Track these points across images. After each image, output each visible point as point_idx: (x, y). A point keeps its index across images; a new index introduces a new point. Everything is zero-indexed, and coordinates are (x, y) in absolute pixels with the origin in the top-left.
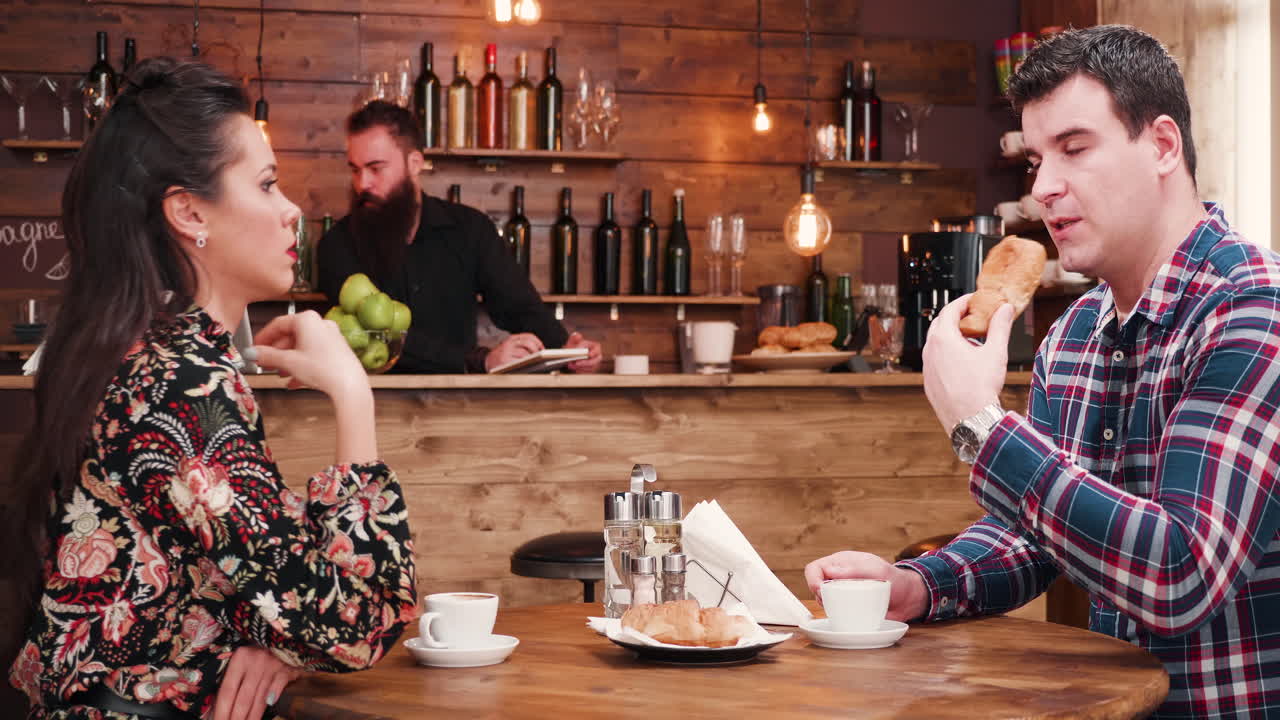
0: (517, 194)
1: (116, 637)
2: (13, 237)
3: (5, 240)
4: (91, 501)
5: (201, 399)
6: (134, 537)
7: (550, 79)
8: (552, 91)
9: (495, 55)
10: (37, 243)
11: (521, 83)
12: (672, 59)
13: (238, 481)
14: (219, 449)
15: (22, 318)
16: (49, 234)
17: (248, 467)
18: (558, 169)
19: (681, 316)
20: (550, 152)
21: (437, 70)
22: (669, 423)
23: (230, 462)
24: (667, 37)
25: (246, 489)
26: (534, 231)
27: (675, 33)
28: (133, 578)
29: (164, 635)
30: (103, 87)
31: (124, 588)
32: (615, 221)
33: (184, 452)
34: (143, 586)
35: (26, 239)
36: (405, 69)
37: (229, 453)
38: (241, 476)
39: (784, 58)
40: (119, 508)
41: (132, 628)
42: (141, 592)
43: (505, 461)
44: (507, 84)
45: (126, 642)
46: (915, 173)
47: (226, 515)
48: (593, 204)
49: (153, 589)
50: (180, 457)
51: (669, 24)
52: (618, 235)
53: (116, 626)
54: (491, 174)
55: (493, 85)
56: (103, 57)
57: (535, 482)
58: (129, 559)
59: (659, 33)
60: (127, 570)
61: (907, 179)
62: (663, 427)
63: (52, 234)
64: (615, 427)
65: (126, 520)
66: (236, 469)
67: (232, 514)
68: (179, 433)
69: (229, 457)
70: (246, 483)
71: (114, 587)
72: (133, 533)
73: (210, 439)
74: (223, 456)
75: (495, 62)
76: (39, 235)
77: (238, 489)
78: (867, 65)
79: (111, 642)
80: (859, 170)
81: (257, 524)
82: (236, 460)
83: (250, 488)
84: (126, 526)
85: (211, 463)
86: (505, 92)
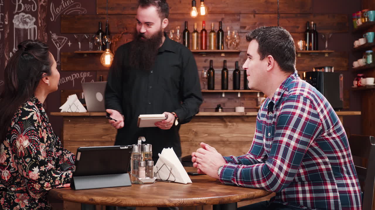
0: (211, 62)
1: (6, 179)
2: (79, 76)
3: (77, 77)
4: (4, 145)
5: (25, 120)
6: (11, 155)
7: (221, 30)
8: (221, 33)
9: (205, 24)
10: (85, 78)
11: (212, 31)
12: (256, 23)
13: (31, 140)
14: (27, 132)
15: (80, 97)
16: (87, 75)
17: (33, 137)
18: (223, 55)
19: (258, 96)
20: (220, 50)
21: (189, 29)
22: (231, 125)
23: (29, 136)
24: (254, 17)
25: (32, 142)
26: (216, 72)
27: (256, 15)
28: (10, 165)
29: (18, 180)
30: (100, 36)
31: (7, 167)
32: (239, 69)
33: (19, 133)
34: (13, 168)
35: (82, 77)
36: (178, 29)
37: (29, 133)
38: (31, 139)
39: (289, 21)
40: (8, 148)
41: (10, 178)
42: (12, 169)
43: (186, 135)
44: (208, 32)
45: (9, 181)
46: (329, 53)
47: (27, 148)
48: (233, 64)
49: (15, 169)
50: (18, 135)
51: (254, 13)
52: (240, 73)
53: (6, 177)
54: (204, 56)
55: (204, 32)
56: (100, 29)
57: (193, 141)
58: (9, 161)
59: (252, 16)
60: (9, 163)
61: (326, 55)
62: (229, 126)
63: (88, 75)
64: (215, 127)
65: (9, 151)
66: (30, 137)
67: (28, 147)
68: (19, 129)
69: (29, 134)
70: (32, 141)
71: (5, 166)
72: (10, 155)
73: (25, 130)
74: (28, 134)
75: (205, 26)
76: (85, 75)
77: (30, 142)
78: (312, 23)
79: (5, 180)
80: (310, 53)
81: (34, 150)
82: (31, 135)
83: (34, 142)
84: (9, 152)
85: (25, 135)
86: (208, 34)
